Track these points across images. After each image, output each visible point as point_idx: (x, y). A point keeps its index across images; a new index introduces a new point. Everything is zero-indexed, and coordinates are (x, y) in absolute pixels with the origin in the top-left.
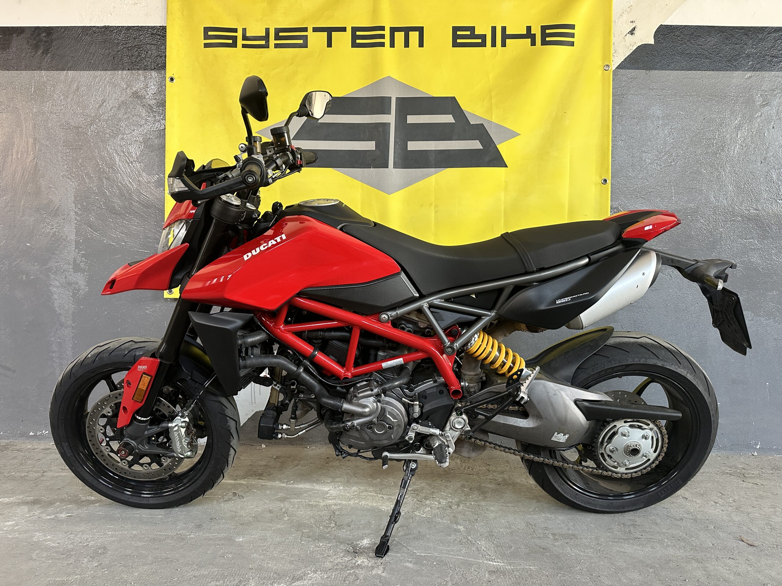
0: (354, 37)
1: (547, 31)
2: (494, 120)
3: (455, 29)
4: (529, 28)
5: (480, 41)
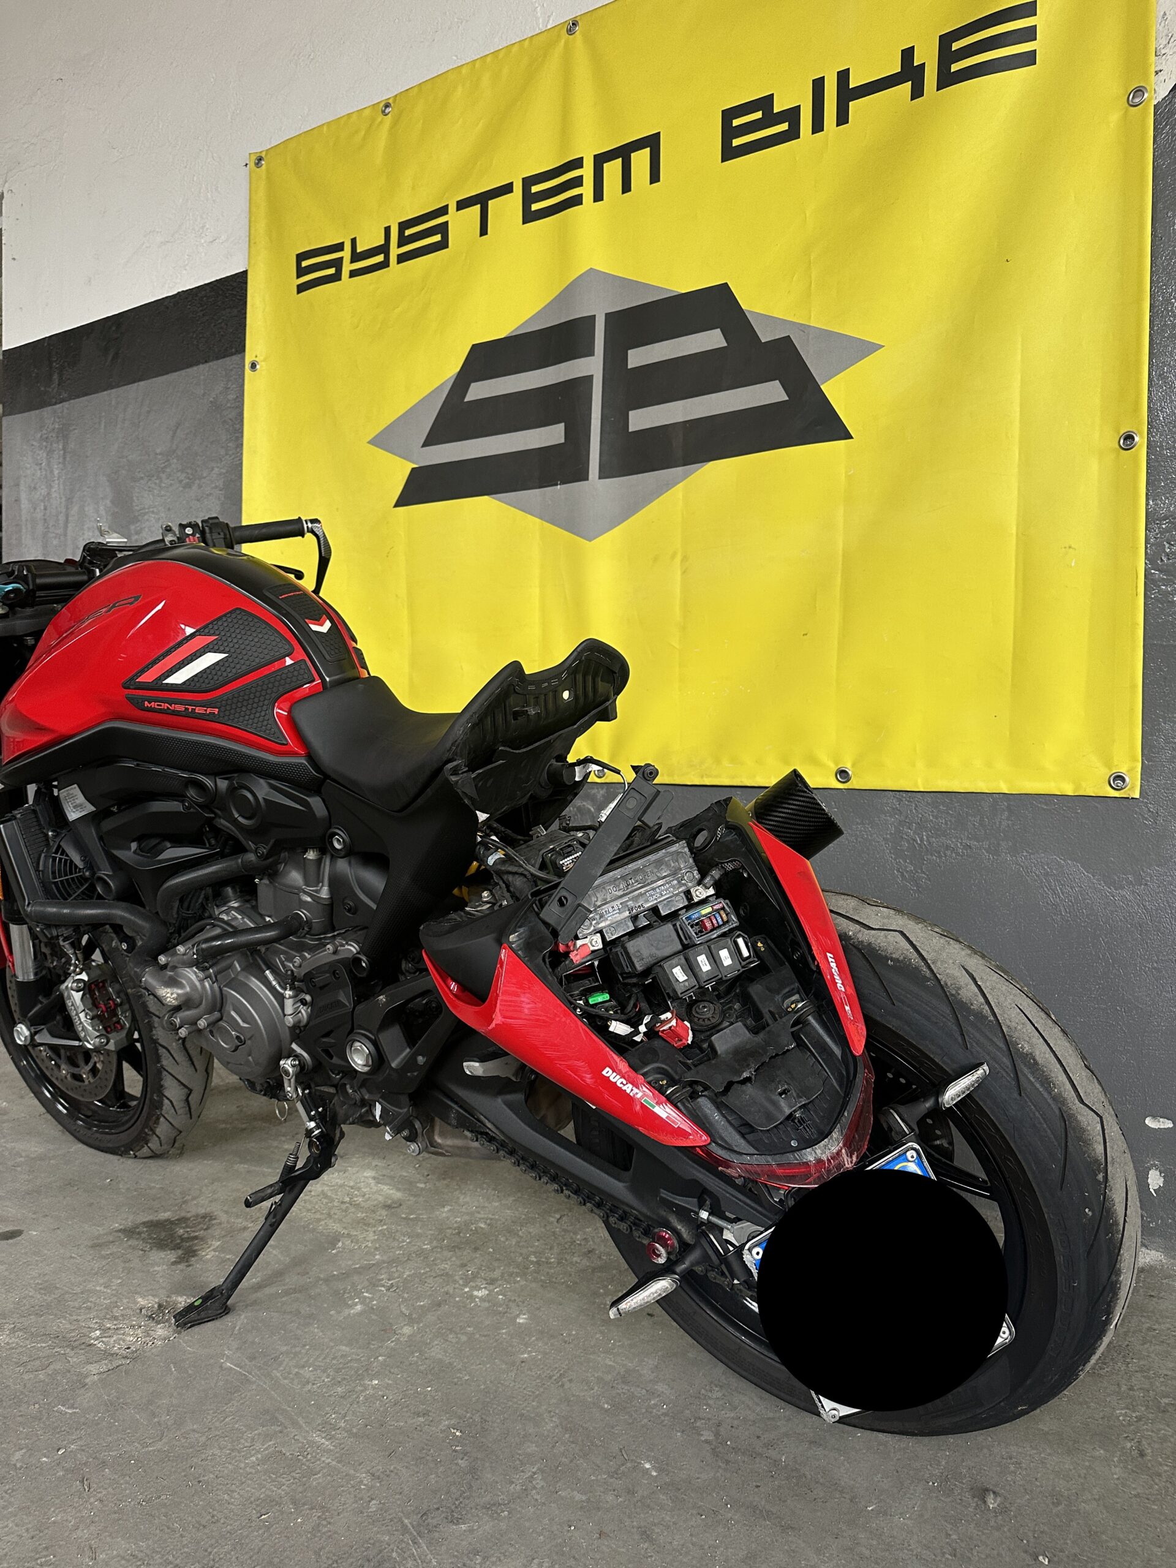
0: (528, 198)
1: (956, 46)
2: (816, 321)
3: (728, 115)
4: (908, 54)
5: (784, 127)
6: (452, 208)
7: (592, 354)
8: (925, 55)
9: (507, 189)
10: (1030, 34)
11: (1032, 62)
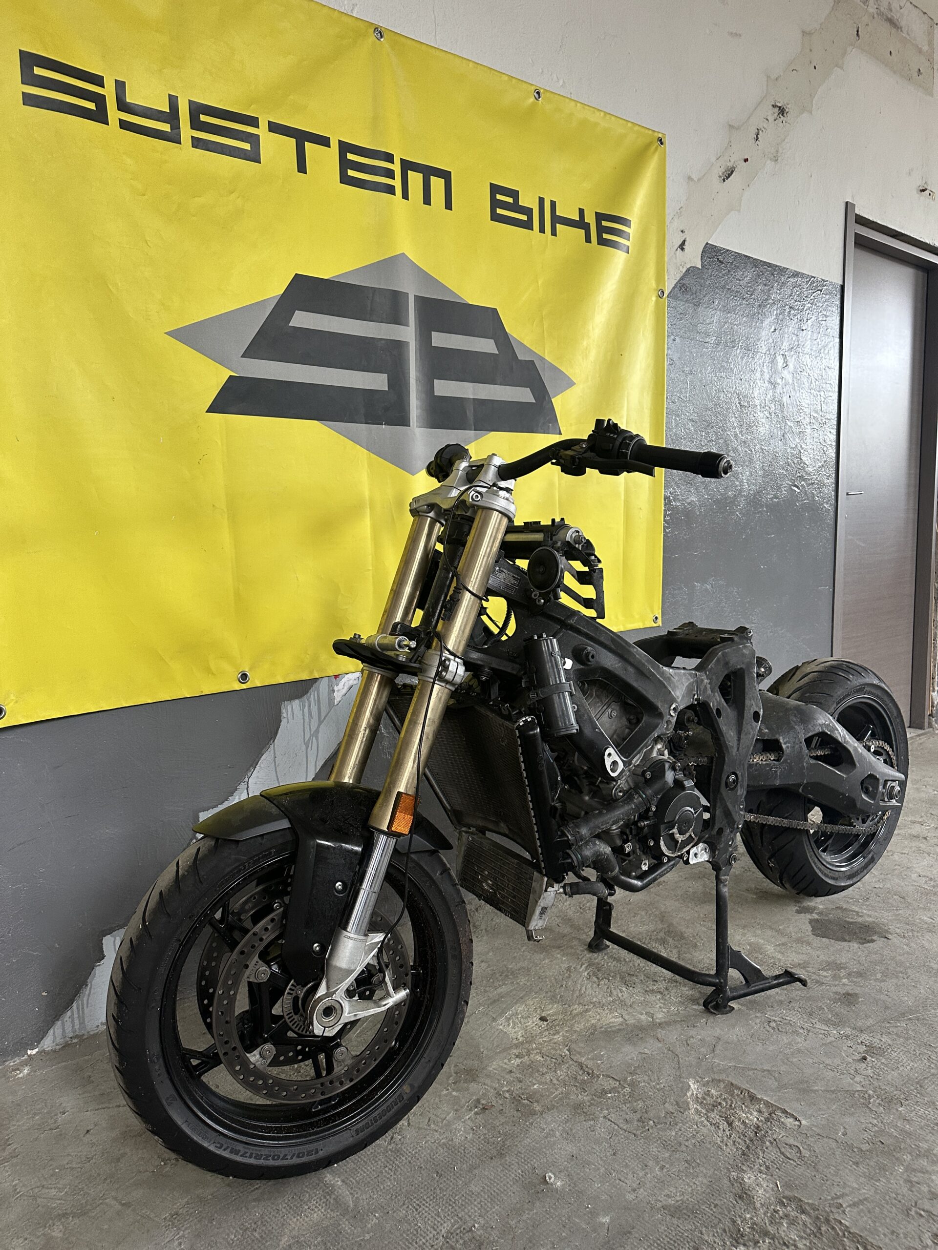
0: (344, 163)
1: (604, 223)
2: (548, 357)
3: (495, 189)
4: (581, 212)
5: (525, 218)
6: (264, 124)
7: (407, 325)
8: (590, 219)
9: (326, 142)
10: (628, 236)
11: (628, 253)
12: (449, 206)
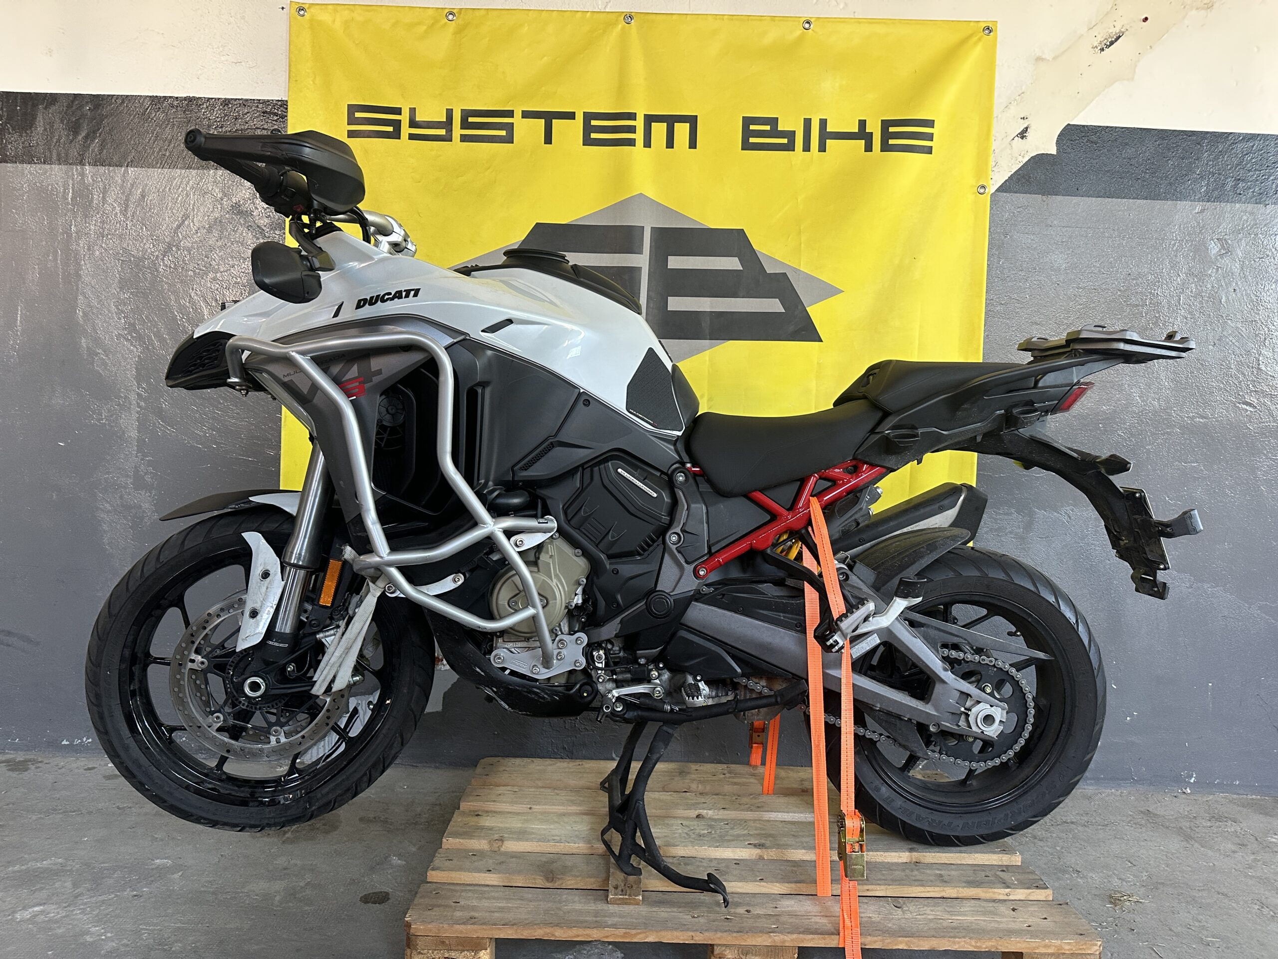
0: (588, 129)
1: (891, 129)
2: (805, 268)
3: (747, 121)
4: (862, 124)
5: (785, 141)
6: (518, 114)
7: (641, 253)
8: (874, 127)
9: (571, 116)
10: (930, 137)
11: (931, 153)
12: (693, 144)
